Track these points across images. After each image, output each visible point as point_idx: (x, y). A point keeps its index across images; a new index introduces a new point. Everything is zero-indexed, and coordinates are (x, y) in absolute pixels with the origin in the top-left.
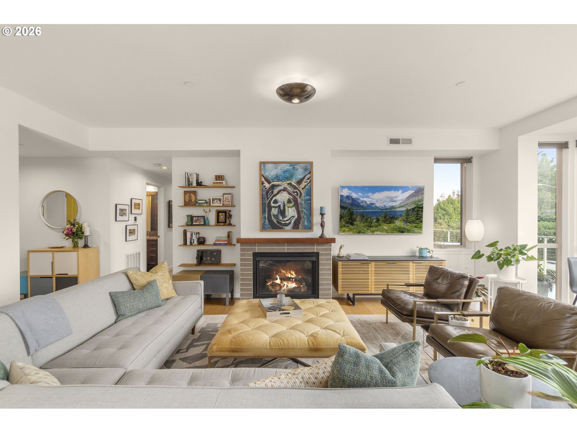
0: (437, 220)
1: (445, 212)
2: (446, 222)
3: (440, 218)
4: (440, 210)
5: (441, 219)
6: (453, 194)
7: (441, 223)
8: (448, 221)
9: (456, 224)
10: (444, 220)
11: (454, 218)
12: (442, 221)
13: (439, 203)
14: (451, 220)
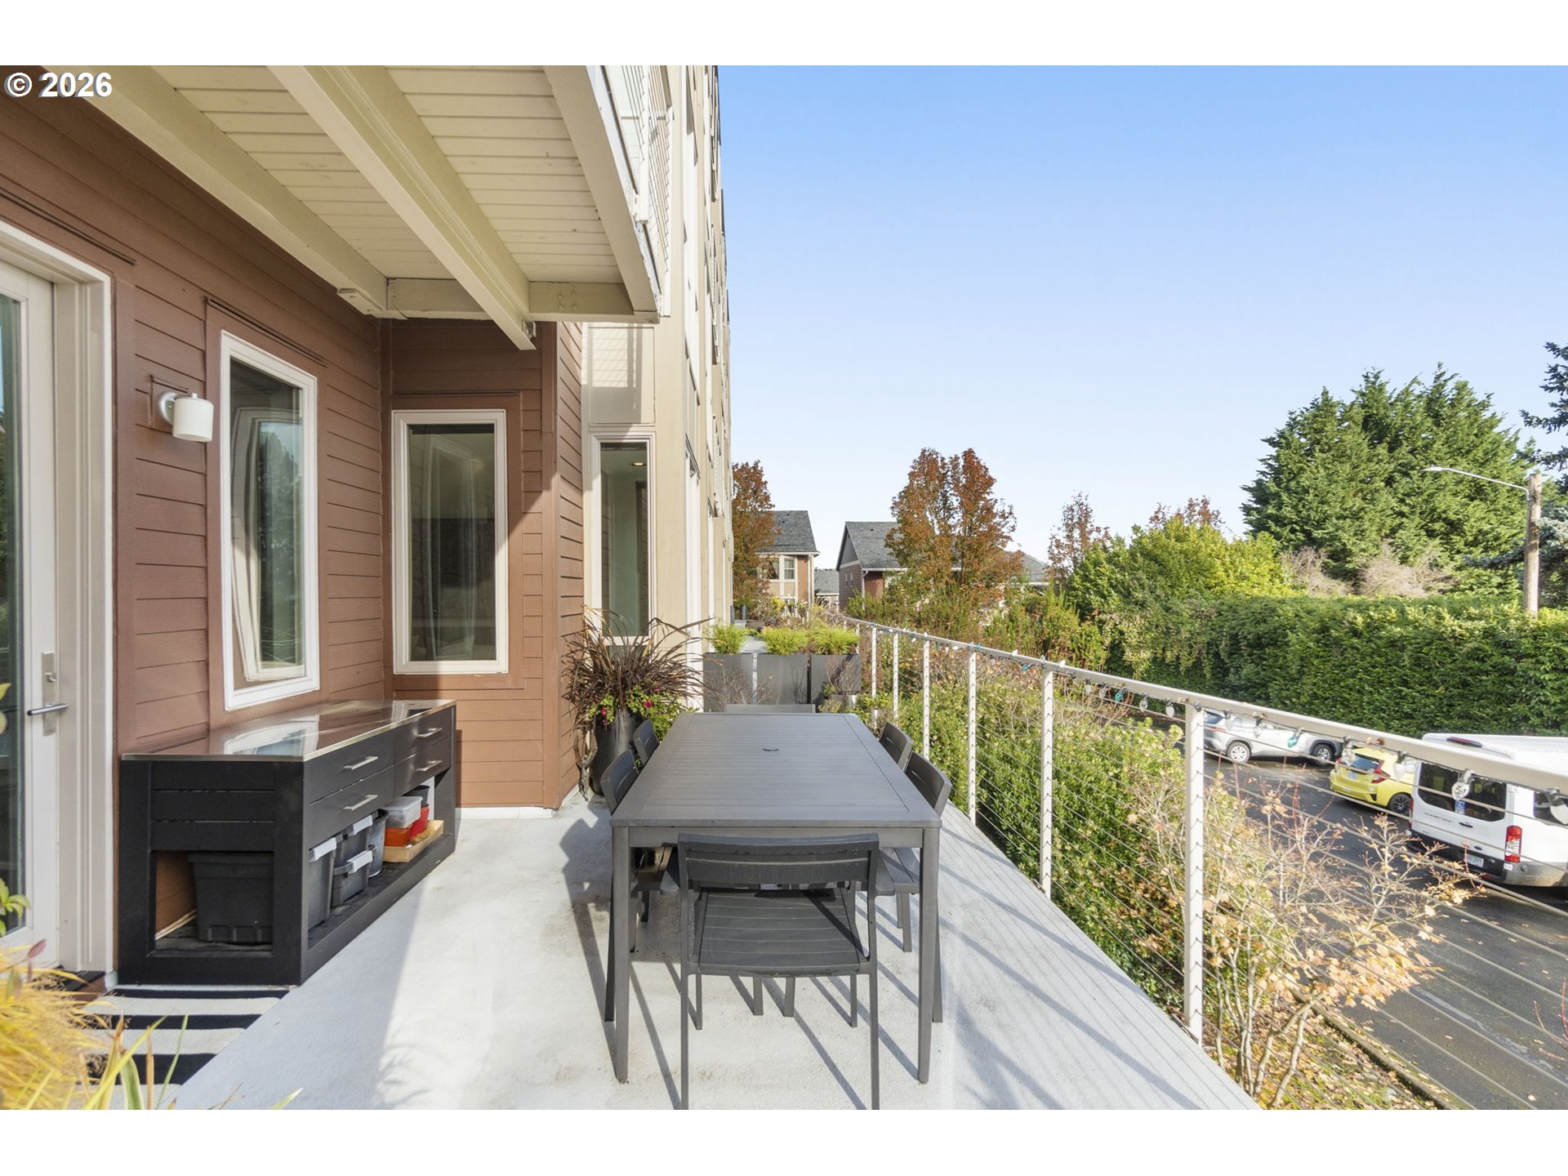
0: (1133, 593)
1: (1156, 567)
2: (1159, 596)
3: (1140, 585)
4: (1140, 559)
5: (1143, 589)
6: (1189, 511)
7: (1144, 602)
8: (1167, 595)
9: (1191, 603)
10: (1152, 592)
11: (1185, 586)
12: (1147, 596)
13: (1141, 538)
14: (1177, 592)
